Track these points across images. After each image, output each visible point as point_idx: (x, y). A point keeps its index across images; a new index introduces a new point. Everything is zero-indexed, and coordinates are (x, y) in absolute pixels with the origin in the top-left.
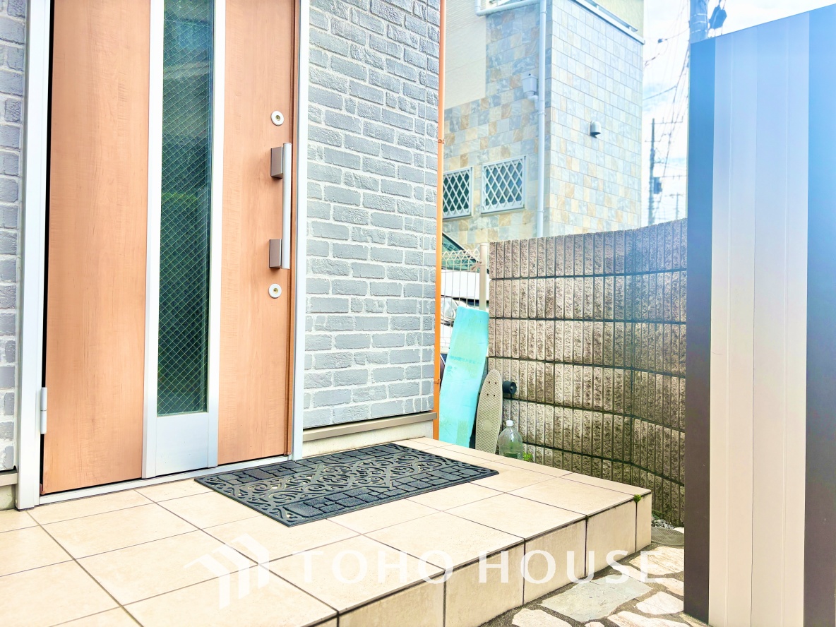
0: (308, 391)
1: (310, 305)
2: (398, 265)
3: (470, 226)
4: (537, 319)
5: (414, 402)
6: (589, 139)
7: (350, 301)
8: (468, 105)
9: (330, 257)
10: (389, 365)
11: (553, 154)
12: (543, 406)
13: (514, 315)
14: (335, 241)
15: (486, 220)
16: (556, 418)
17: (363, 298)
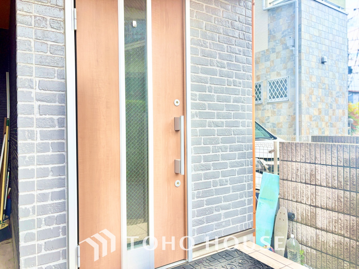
0: (194, 228)
1: (193, 187)
2: (234, 160)
3: (262, 108)
4: (306, 183)
5: (243, 225)
6: (321, 65)
7: (212, 181)
8: (259, 52)
9: (202, 163)
10: (231, 210)
11: (302, 75)
12: (310, 227)
13: (293, 180)
14: (204, 155)
15: (270, 106)
16: (317, 235)
17: (218, 179)
